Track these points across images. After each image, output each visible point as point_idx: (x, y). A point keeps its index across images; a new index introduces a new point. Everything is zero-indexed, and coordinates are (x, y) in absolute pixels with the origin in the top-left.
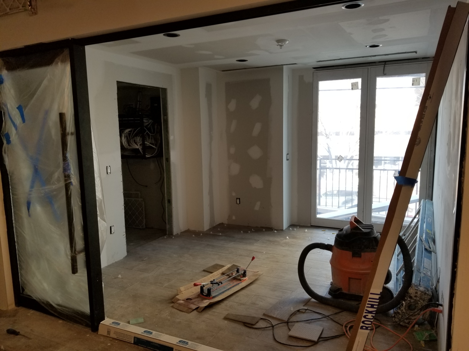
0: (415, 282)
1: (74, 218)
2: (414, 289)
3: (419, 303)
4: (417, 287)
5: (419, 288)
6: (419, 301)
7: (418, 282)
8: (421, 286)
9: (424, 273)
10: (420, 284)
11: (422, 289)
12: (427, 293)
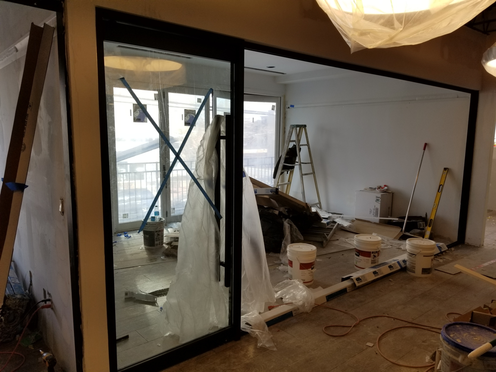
4: (14, 296)
5: (16, 296)
6: (18, 309)
8: (17, 295)
9: (14, 282)
10: (15, 293)
11: (19, 296)
12: (25, 298)
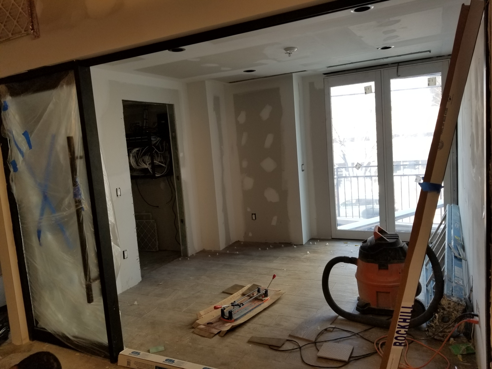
0: (447, 292)
1: (87, 245)
2: (447, 300)
3: (453, 314)
4: (450, 298)
5: (452, 298)
6: (453, 313)
7: (451, 293)
8: (453, 297)
9: (456, 283)
10: (452, 294)
11: (454, 299)
12: (461, 303)
